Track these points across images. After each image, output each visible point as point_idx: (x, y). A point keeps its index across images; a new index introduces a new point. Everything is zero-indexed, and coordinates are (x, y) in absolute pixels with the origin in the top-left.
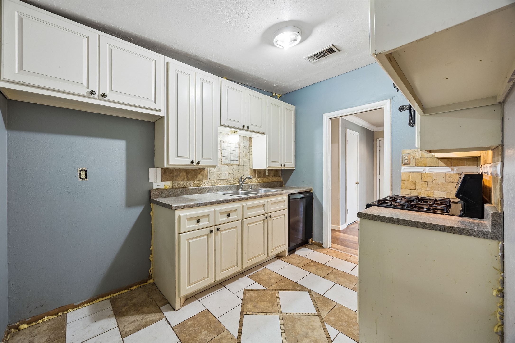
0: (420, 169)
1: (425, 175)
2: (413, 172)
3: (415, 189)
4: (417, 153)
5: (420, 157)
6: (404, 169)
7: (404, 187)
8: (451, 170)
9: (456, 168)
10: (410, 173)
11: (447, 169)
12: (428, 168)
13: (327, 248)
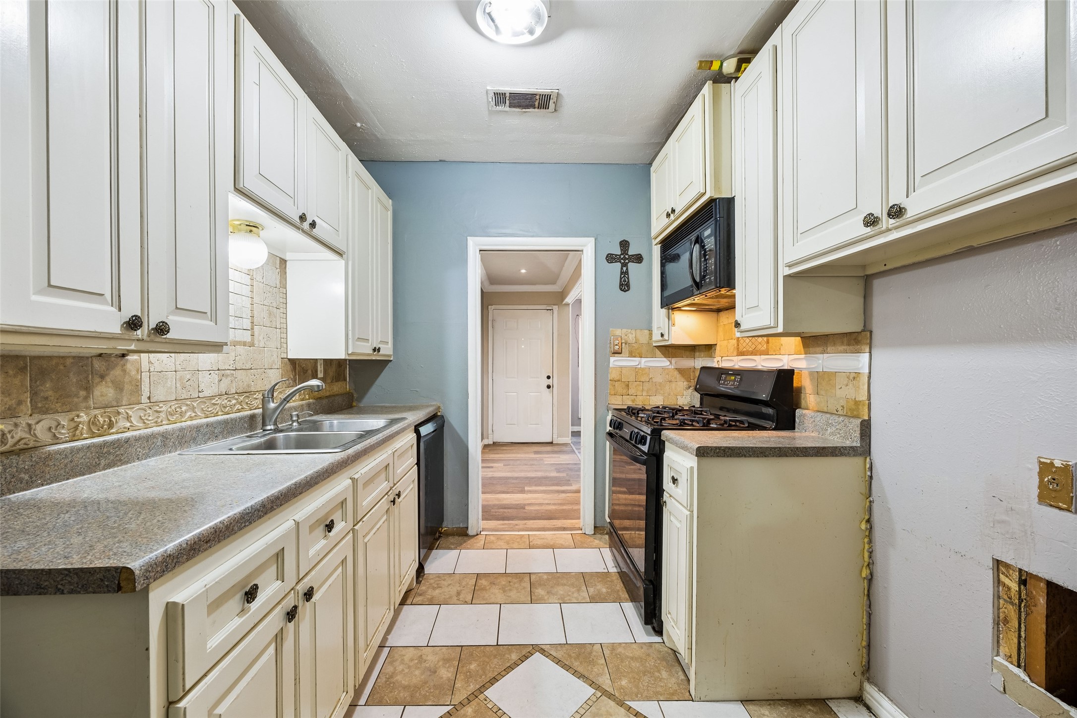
0: (634, 362)
1: (640, 371)
2: (625, 367)
3: (628, 395)
4: (630, 336)
5: (634, 341)
6: (615, 361)
7: (613, 392)
8: (669, 363)
9: (674, 360)
10: (621, 367)
11: (663, 362)
12: (643, 360)
13: (477, 535)
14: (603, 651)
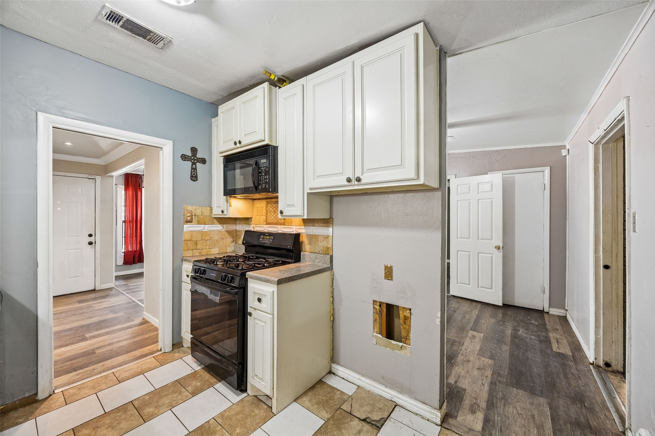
0: (200, 228)
1: (205, 234)
2: (195, 231)
3: (197, 249)
4: (198, 210)
5: (200, 214)
6: (187, 228)
7: (186, 249)
8: (222, 228)
9: (225, 226)
10: (192, 231)
11: (219, 227)
12: (207, 226)
13: (50, 395)
14: (216, 421)
